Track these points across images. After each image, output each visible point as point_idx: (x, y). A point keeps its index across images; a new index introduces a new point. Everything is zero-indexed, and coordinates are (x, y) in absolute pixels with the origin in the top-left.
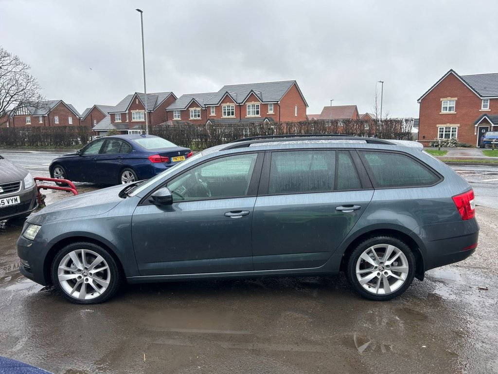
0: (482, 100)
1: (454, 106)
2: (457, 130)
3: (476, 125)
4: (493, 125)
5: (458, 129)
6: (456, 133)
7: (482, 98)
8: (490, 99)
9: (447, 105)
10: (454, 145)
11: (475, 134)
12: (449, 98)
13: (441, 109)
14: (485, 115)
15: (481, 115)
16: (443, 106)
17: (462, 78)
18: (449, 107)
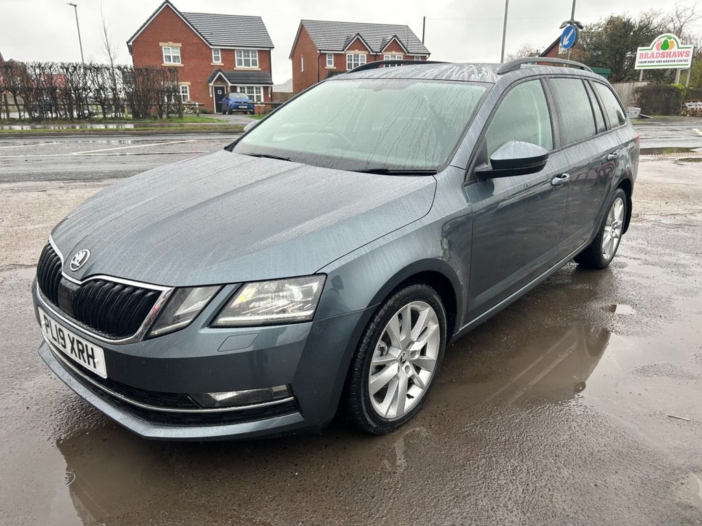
0: (211, 49)
1: (179, 55)
2: (188, 90)
3: (212, 84)
4: (230, 85)
5: (190, 90)
6: (188, 94)
7: (211, 47)
8: (221, 49)
9: (169, 53)
10: (192, 111)
11: (211, 96)
12: (171, 43)
13: (162, 59)
14: (220, 70)
15: (214, 70)
16: (164, 55)
17: (182, 16)
18: (173, 56)
